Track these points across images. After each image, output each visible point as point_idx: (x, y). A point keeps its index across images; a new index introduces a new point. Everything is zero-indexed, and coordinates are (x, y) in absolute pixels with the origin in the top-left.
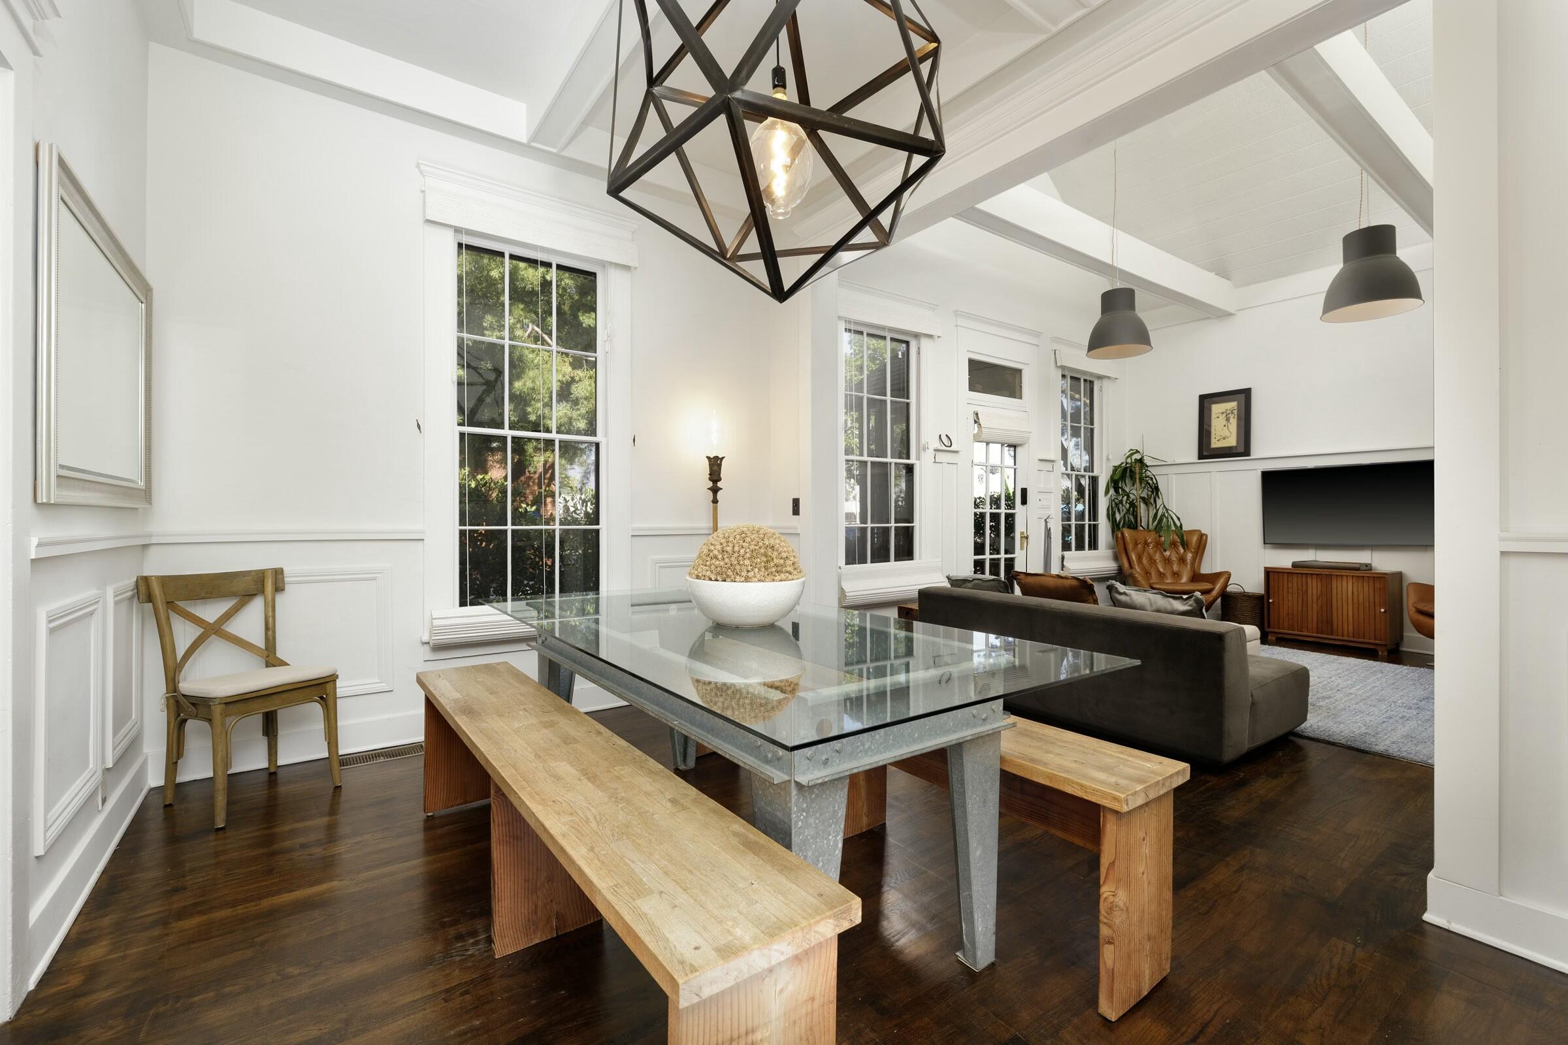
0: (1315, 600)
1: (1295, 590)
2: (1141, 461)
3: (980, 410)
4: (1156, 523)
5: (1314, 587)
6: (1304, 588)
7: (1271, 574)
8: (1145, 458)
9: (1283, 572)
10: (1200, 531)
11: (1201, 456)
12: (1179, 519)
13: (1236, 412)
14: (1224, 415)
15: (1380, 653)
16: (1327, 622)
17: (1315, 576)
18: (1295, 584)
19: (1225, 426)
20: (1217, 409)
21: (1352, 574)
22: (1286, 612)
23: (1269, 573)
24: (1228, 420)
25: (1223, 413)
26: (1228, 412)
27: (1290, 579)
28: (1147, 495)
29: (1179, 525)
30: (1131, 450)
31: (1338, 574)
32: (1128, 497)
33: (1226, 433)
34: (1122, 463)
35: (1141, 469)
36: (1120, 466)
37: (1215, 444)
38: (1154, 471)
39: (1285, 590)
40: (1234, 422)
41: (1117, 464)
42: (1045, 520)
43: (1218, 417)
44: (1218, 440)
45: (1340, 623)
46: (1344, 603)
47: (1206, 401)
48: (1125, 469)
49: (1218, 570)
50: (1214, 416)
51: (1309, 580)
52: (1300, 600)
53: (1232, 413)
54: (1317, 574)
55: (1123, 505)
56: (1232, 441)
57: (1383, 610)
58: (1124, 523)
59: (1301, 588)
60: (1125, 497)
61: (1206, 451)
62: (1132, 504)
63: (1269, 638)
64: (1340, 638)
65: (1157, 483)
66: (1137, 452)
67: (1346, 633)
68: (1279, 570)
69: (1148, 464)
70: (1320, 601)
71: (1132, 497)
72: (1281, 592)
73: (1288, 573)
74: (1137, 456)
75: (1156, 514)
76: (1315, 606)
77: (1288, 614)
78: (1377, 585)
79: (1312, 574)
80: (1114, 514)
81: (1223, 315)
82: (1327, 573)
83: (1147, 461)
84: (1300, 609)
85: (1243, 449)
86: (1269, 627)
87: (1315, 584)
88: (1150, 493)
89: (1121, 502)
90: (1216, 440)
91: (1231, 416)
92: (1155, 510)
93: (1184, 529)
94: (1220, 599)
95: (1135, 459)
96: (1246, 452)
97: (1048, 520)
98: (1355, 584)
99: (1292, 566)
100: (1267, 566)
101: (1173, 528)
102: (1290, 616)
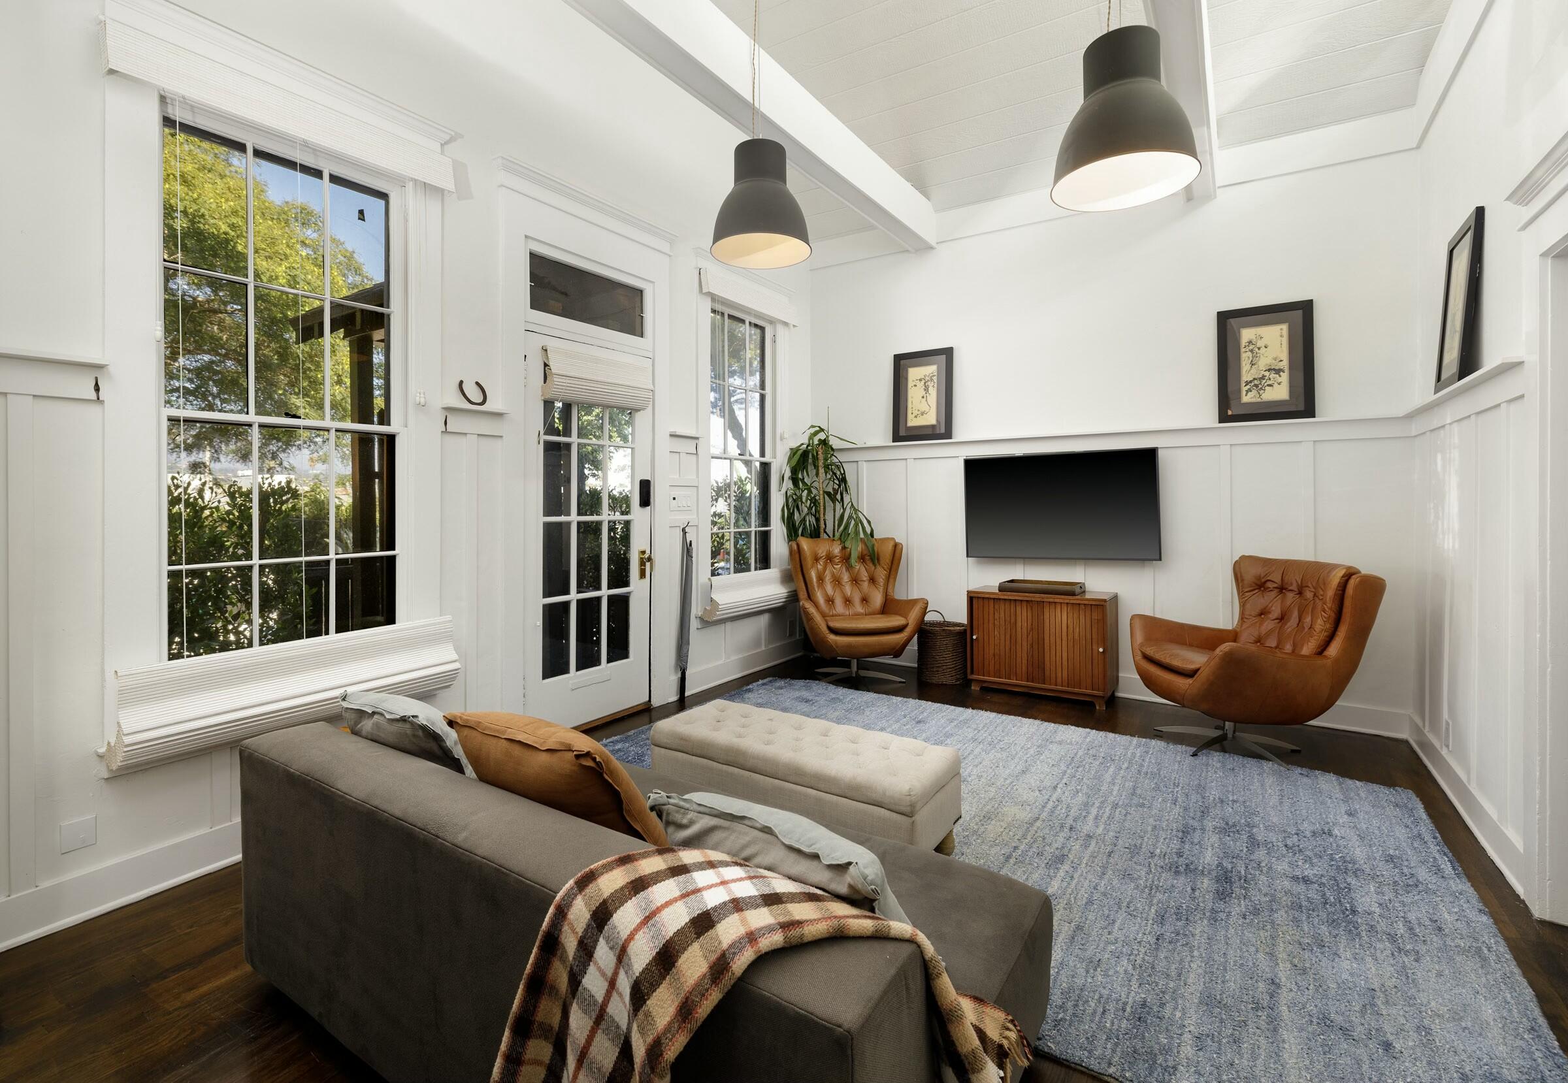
0: (1025, 636)
1: (1002, 622)
2: (824, 442)
3: (551, 344)
4: (842, 528)
5: (1023, 616)
6: (1013, 620)
7: (975, 601)
8: (831, 438)
9: (988, 598)
10: (893, 539)
11: (897, 437)
12: (869, 522)
13: (935, 379)
14: (923, 382)
15: (1097, 708)
16: (1038, 668)
17: (1024, 604)
18: (1002, 615)
19: (923, 397)
20: (915, 374)
21: (1068, 601)
22: (992, 652)
23: (973, 599)
24: (926, 389)
25: (920, 380)
26: (927, 378)
27: (996, 607)
28: (834, 489)
29: (868, 531)
30: (813, 427)
31: (1051, 600)
32: (810, 492)
33: (924, 407)
34: (803, 444)
35: (825, 453)
36: (798, 449)
37: (913, 422)
38: (842, 457)
39: (992, 621)
40: (933, 392)
41: (794, 445)
42: (684, 530)
43: (915, 386)
44: (916, 417)
45: (1053, 668)
46: (1057, 640)
47: (902, 362)
48: (805, 454)
49: (915, 597)
50: (910, 384)
51: (1019, 609)
52: (1008, 636)
53: (932, 380)
54: (1027, 601)
55: (802, 502)
56: (930, 419)
57: (1101, 650)
58: (804, 529)
59: (1009, 619)
60: (806, 491)
61: (903, 433)
62: (814, 502)
63: (973, 688)
64: (1053, 687)
65: (844, 473)
66: (822, 430)
67: (1059, 680)
68: (983, 596)
69: (834, 447)
70: (1030, 636)
71: (814, 491)
72: (986, 625)
73: (994, 599)
74: (822, 436)
75: (842, 516)
76: (1025, 644)
77: (994, 655)
78: (1095, 616)
79: (1021, 601)
80: (791, 515)
81: (922, 248)
82: (1039, 600)
83: (834, 443)
84: (1007, 649)
85: (942, 431)
86: (972, 673)
87: (1025, 614)
88: (836, 487)
89: (801, 498)
90: (914, 415)
91: (930, 384)
92: (842, 510)
93: (875, 537)
94: (916, 636)
95: (820, 440)
96: (948, 434)
97: (687, 530)
98: (1070, 615)
99: (1000, 590)
100: (971, 589)
101: (862, 535)
102: (997, 657)
